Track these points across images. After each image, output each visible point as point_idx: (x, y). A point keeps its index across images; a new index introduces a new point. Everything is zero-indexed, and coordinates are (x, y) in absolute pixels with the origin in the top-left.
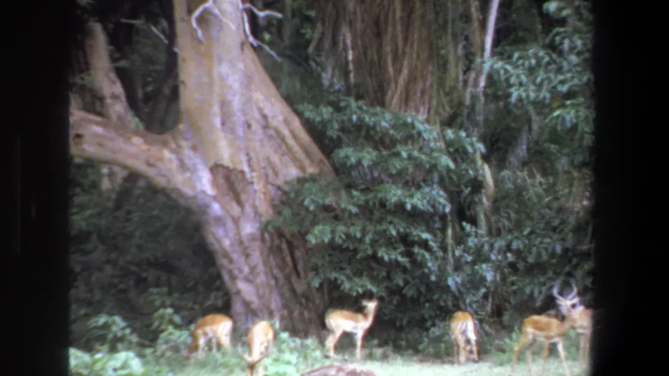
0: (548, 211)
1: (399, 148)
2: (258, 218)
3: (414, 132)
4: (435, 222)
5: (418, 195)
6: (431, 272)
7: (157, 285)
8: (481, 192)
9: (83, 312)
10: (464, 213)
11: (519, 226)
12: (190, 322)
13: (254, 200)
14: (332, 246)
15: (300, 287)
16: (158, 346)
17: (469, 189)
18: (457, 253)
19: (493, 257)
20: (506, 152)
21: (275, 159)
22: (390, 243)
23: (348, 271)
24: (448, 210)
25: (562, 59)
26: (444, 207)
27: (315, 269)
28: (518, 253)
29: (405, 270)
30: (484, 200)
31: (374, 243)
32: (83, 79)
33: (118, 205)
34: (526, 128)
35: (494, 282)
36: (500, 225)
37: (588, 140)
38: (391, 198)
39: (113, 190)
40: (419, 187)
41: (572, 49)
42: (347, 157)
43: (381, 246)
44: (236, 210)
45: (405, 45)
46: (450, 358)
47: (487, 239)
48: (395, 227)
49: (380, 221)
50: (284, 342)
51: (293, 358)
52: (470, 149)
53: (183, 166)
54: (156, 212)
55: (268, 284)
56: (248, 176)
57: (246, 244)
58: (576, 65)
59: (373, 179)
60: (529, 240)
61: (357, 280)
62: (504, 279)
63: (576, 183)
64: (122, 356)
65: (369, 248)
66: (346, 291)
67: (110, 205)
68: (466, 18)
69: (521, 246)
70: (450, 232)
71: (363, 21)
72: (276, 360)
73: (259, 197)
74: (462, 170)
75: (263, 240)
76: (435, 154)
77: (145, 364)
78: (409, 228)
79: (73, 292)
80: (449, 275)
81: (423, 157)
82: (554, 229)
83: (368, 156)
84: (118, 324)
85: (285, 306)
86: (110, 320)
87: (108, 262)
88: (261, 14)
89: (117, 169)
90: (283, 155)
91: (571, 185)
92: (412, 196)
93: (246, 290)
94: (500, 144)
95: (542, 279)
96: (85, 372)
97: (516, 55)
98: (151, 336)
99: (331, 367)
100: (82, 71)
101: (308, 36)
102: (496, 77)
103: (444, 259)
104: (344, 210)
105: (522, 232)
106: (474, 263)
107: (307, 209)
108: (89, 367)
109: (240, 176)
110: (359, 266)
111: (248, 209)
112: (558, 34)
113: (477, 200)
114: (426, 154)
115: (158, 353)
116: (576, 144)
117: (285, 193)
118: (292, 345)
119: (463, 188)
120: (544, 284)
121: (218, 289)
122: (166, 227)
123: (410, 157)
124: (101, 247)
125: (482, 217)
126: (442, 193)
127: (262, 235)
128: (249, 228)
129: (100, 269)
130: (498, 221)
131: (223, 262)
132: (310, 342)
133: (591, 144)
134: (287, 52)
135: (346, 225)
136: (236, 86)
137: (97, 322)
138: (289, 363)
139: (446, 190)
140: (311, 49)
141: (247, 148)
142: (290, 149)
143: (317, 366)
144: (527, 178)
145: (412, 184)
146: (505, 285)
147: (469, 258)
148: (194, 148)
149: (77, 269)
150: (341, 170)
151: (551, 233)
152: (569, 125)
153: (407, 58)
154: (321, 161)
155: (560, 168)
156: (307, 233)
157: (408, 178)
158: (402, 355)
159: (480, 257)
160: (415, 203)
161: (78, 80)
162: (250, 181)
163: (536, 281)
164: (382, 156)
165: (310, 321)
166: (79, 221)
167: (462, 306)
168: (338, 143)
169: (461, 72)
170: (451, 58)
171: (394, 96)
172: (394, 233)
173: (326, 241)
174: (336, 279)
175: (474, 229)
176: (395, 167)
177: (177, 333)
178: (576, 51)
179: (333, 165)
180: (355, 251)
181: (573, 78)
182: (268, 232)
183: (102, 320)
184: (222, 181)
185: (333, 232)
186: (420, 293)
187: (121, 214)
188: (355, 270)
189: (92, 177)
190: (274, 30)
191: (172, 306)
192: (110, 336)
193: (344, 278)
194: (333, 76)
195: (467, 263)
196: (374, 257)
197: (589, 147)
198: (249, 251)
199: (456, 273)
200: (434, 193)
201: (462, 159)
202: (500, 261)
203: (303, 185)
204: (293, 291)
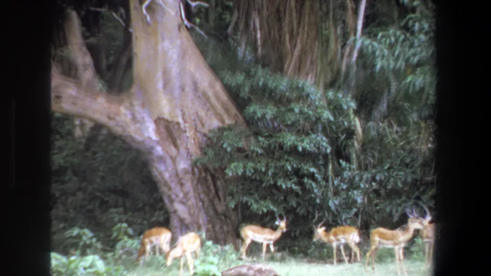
0: (402, 152)
1: (293, 105)
2: (189, 158)
3: (304, 94)
4: (319, 160)
5: (307, 140)
6: (316, 197)
7: (116, 206)
8: (353, 138)
9: (61, 226)
10: (340, 153)
11: (381, 162)
12: (140, 234)
13: (187, 144)
14: (244, 177)
15: (220, 208)
16: (116, 252)
17: (344, 135)
18: (336, 183)
19: (362, 185)
20: (372, 109)
21: (202, 113)
22: (287, 176)
23: (256, 196)
24: (329, 151)
25: (413, 37)
26: (326, 149)
27: (232, 194)
28: (380, 183)
29: (297, 195)
30: (356, 144)
31: (275, 175)
32: (62, 51)
33: (87, 148)
34: (386, 91)
35: (363, 203)
36: (368, 162)
37: (432, 99)
38: (287, 143)
39: (83, 137)
40: (308, 134)
41: (421, 30)
42: (255, 112)
43: (280, 178)
44: (173, 151)
45: (298, 27)
46: (331, 260)
47: (358, 172)
48: (290, 163)
49: (279, 159)
50: (209, 248)
51: (215, 260)
52: (345, 107)
53: (134, 119)
54: (115, 153)
55: (197, 206)
56: (182, 126)
57: (181, 175)
58: (423, 42)
59: (274, 128)
60: (389, 173)
61: (262, 202)
62: (370, 201)
63: (423, 131)
64: (90, 258)
65: (271, 179)
66: (254, 210)
67: (82, 147)
68: (343, 7)
69: (383, 178)
70: (330, 167)
71: (268, 9)
72: (203, 261)
73: (190, 142)
74: (339, 122)
75: (194, 174)
76: (319, 110)
77: (107, 264)
78: (300, 164)
79: (54, 212)
80: (330, 199)
81: (310, 112)
82: (407, 165)
83: (270, 111)
84: (87, 234)
85: (210, 222)
86: (81, 231)
87: (79, 189)
88: (193, 4)
89: (86, 121)
90: (208, 110)
91: (420, 133)
92: (302, 141)
93: (180, 209)
94: (367, 102)
95: (399, 201)
96: (63, 270)
97: (380, 34)
98: (111, 244)
99: (243, 266)
100: (62, 46)
101: (227, 20)
102: (365, 51)
103: (326, 187)
104: (253, 151)
105: (383, 167)
106: (348, 190)
107: (225, 150)
108: (67, 266)
109: (176, 127)
110: (264, 193)
111: (183, 150)
112: (410, 19)
113: (350, 143)
114: (312, 110)
115: (117, 257)
116: (423, 102)
117: (209, 139)
118: (215, 250)
119: (340, 135)
120: (400, 205)
121: (161, 209)
122: (122, 164)
123: (301, 112)
124: (75, 179)
125: (354, 156)
126: (324, 138)
127: (193, 170)
128: (183, 165)
129: (74, 194)
130: (365, 159)
131: (164, 189)
132: (228, 248)
133: (434, 102)
134: (213, 32)
135: (254, 161)
136: (175, 56)
137: (72, 233)
138: (212, 263)
139: (327, 136)
140: (230, 30)
141: (182, 106)
142: (212, 107)
143: (233, 266)
144: (386, 127)
145: (303, 132)
146: (371, 206)
147: (345, 187)
148: (143, 105)
149: (57, 195)
150: (250, 122)
151: (404, 169)
152: (417, 88)
153: (300, 36)
154: (236, 115)
155: (411, 120)
156: (225, 168)
157: (299, 127)
158: (295, 258)
159: (352, 185)
160: (305, 147)
161: (59, 52)
162: (184, 129)
163: (394, 203)
164: (280, 111)
165: (228, 232)
166: (58, 159)
167: (339, 222)
168: (248, 102)
169: (339, 47)
170: (332, 37)
171: (290, 65)
172: (289, 168)
173: (240, 174)
174: (247, 202)
175: (348, 165)
176: (290, 119)
177: (130, 242)
178: (424, 31)
179: (244, 118)
180: (261, 182)
181: (421, 51)
182: (197, 167)
183: (76, 231)
184: (163, 130)
185: (245, 167)
186: (308, 212)
187: (89, 154)
188: (261, 196)
189: (68, 127)
190: (202, 15)
191: (126, 222)
192: (81, 243)
193: (252, 201)
194: (245, 50)
195: (343, 190)
196: (275, 185)
197: (433, 105)
198: (183, 181)
199: (335, 198)
200: (319, 138)
201: (339, 114)
202: (368, 189)
203: (223, 133)
204: (216, 211)
